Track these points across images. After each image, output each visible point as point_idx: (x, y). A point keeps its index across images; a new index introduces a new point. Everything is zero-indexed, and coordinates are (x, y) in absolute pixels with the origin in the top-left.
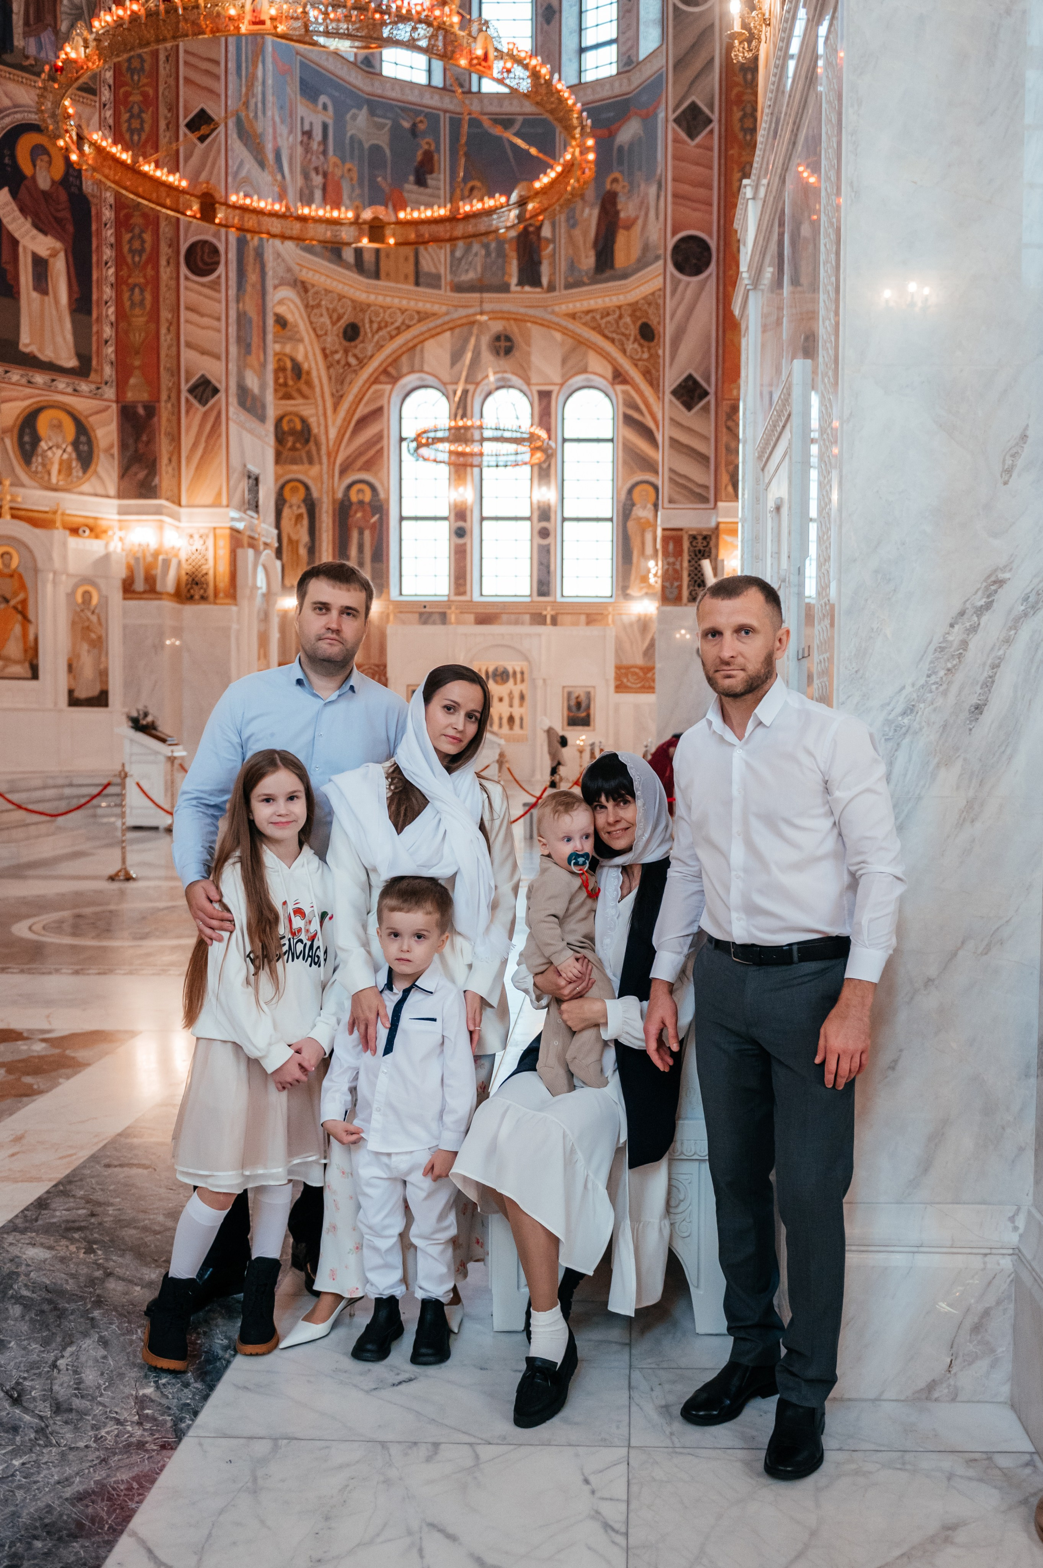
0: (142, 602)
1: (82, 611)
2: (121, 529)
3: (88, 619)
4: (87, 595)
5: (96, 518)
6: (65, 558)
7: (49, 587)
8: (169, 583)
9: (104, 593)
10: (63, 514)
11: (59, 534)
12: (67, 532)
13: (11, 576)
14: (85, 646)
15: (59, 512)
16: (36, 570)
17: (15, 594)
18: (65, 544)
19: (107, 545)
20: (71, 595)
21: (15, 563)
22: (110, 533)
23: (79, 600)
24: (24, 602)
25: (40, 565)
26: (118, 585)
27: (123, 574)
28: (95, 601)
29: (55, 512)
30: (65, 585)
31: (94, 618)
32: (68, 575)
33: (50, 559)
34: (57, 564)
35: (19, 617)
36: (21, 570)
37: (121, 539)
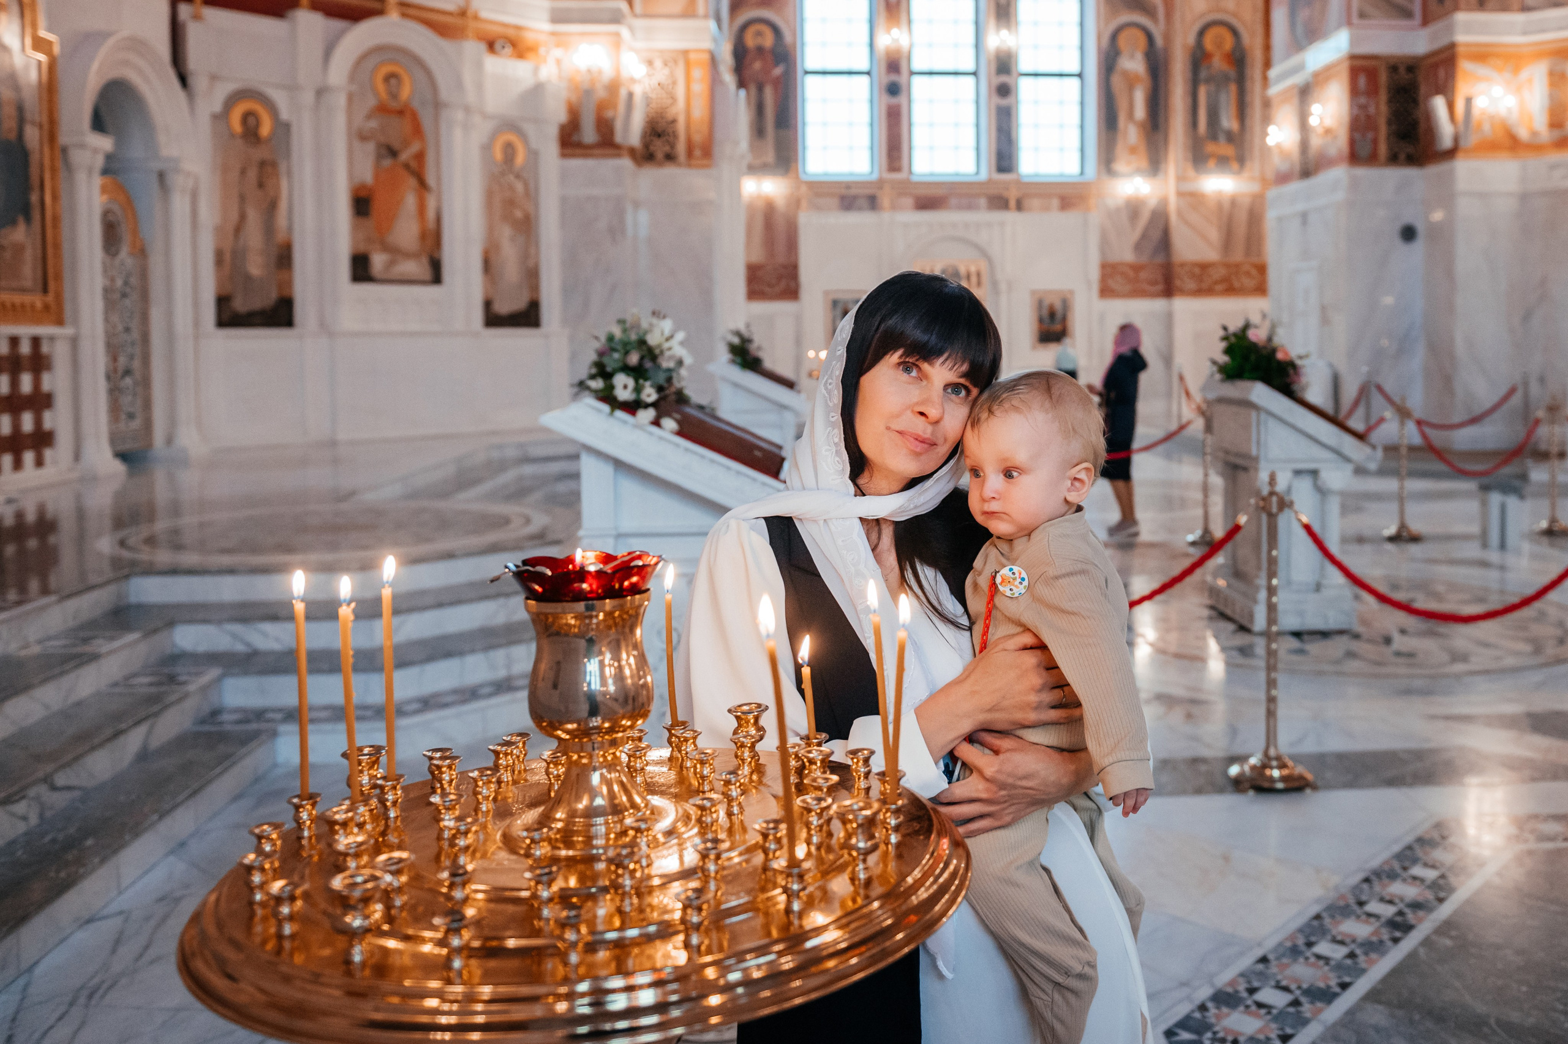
0: (590, 163)
1: (503, 174)
2: (558, 45)
3: (511, 188)
4: (509, 150)
5: (519, 28)
6: (480, 86)
7: (458, 133)
8: (632, 132)
9: (534, 144)
10: (476, 17)
11: (472, 48)
12: (483, 47)
13: (401, 113)
14: (506, 232)
15: (470, 13)
16: (438, 105)
17: (406, 144)
18: (479, 65)
19: (536, 70)
20: (487, 148)
21: (405, 93)
22: (542, 51)
23: (499, 155)
24: (420, 157)
25: (444, 94)
26: (552, 133)
27: (561, 116)
28: (520, 159)
29: (463, 13)
30: (481, 131)
31: (519, 187)
32: (485, 116)
33: (459, 85)
34: (471, 97)
35: (412, 182)
36: (416, 104)
37: (558, 62)
